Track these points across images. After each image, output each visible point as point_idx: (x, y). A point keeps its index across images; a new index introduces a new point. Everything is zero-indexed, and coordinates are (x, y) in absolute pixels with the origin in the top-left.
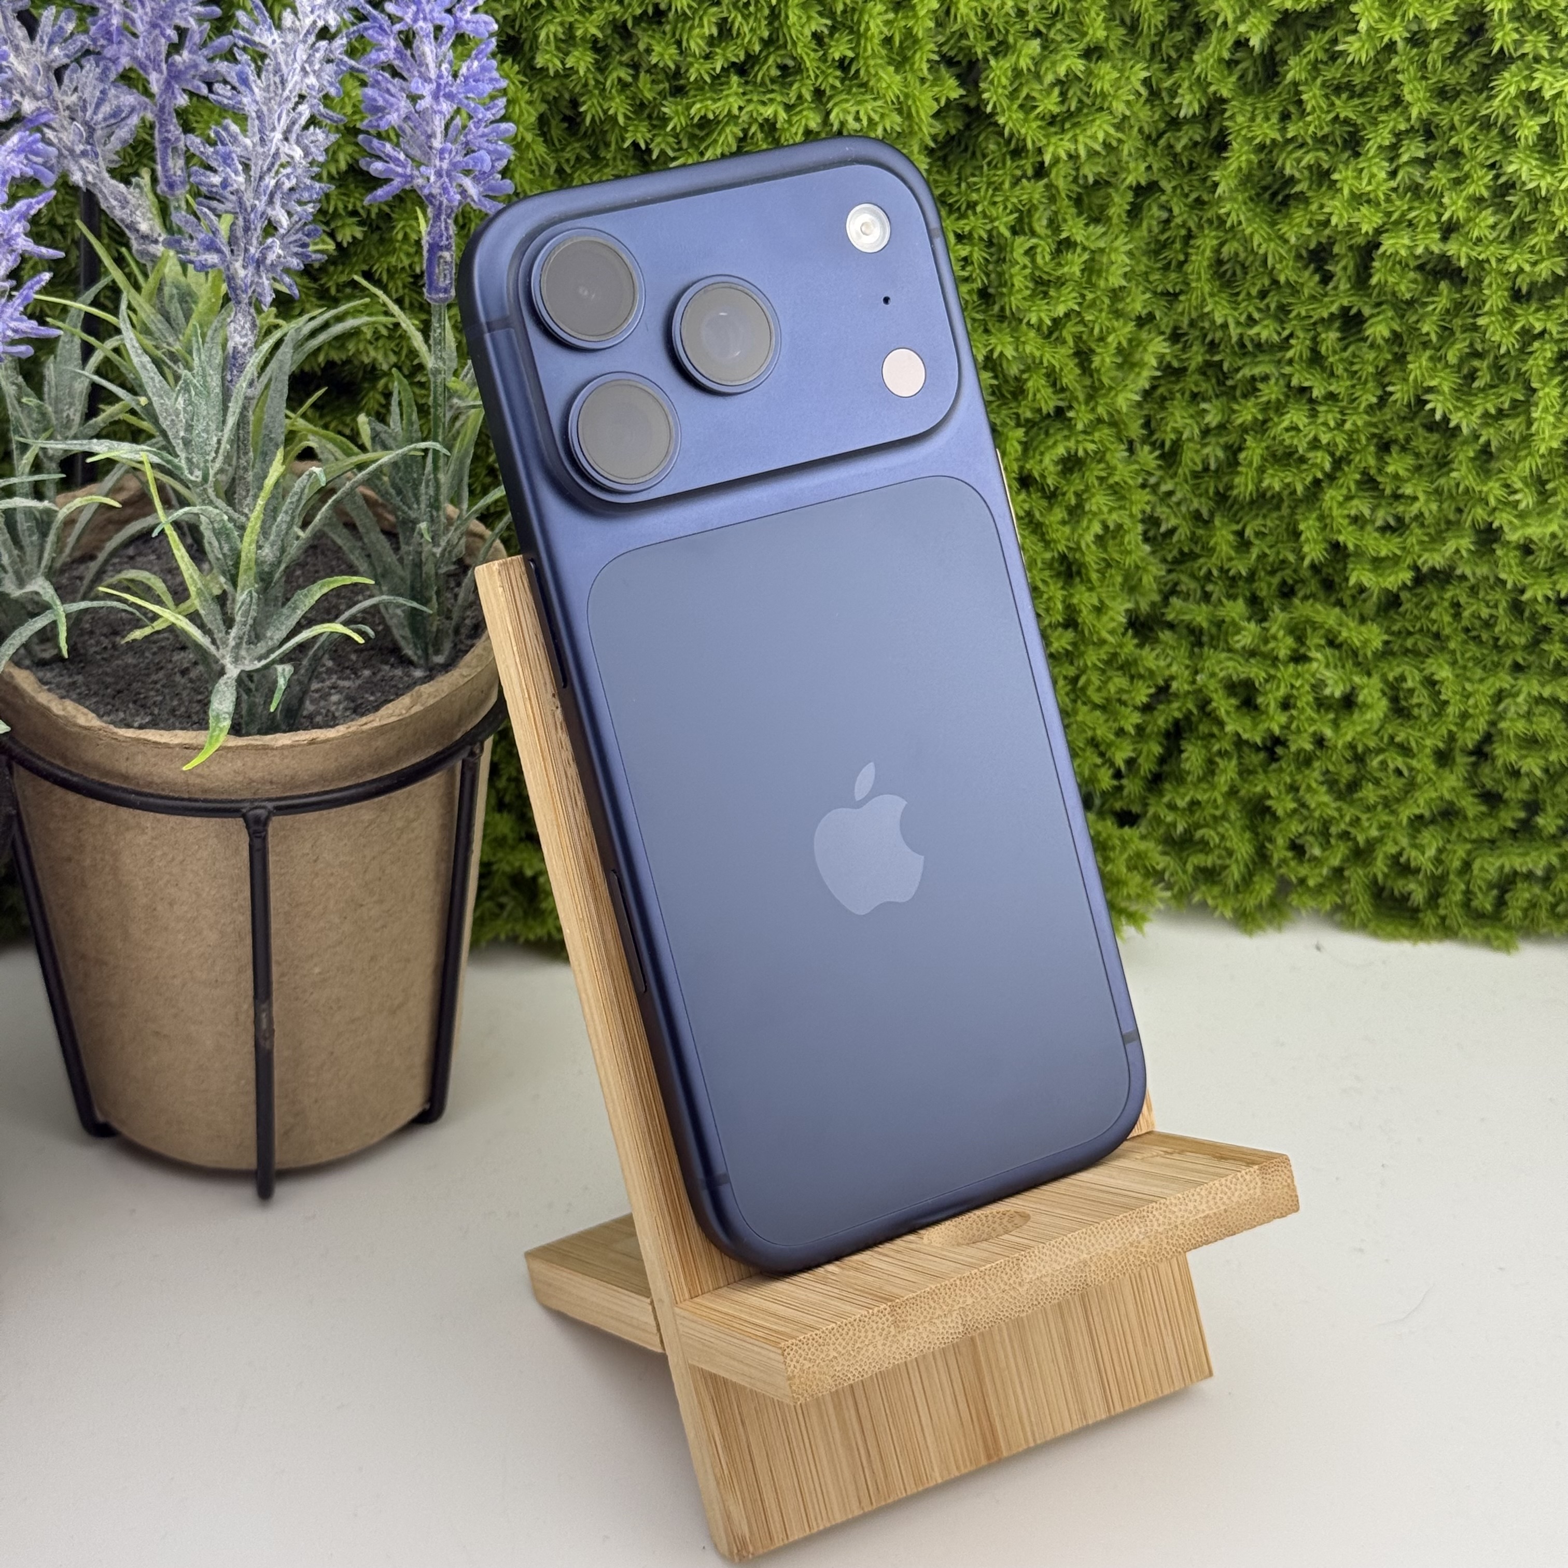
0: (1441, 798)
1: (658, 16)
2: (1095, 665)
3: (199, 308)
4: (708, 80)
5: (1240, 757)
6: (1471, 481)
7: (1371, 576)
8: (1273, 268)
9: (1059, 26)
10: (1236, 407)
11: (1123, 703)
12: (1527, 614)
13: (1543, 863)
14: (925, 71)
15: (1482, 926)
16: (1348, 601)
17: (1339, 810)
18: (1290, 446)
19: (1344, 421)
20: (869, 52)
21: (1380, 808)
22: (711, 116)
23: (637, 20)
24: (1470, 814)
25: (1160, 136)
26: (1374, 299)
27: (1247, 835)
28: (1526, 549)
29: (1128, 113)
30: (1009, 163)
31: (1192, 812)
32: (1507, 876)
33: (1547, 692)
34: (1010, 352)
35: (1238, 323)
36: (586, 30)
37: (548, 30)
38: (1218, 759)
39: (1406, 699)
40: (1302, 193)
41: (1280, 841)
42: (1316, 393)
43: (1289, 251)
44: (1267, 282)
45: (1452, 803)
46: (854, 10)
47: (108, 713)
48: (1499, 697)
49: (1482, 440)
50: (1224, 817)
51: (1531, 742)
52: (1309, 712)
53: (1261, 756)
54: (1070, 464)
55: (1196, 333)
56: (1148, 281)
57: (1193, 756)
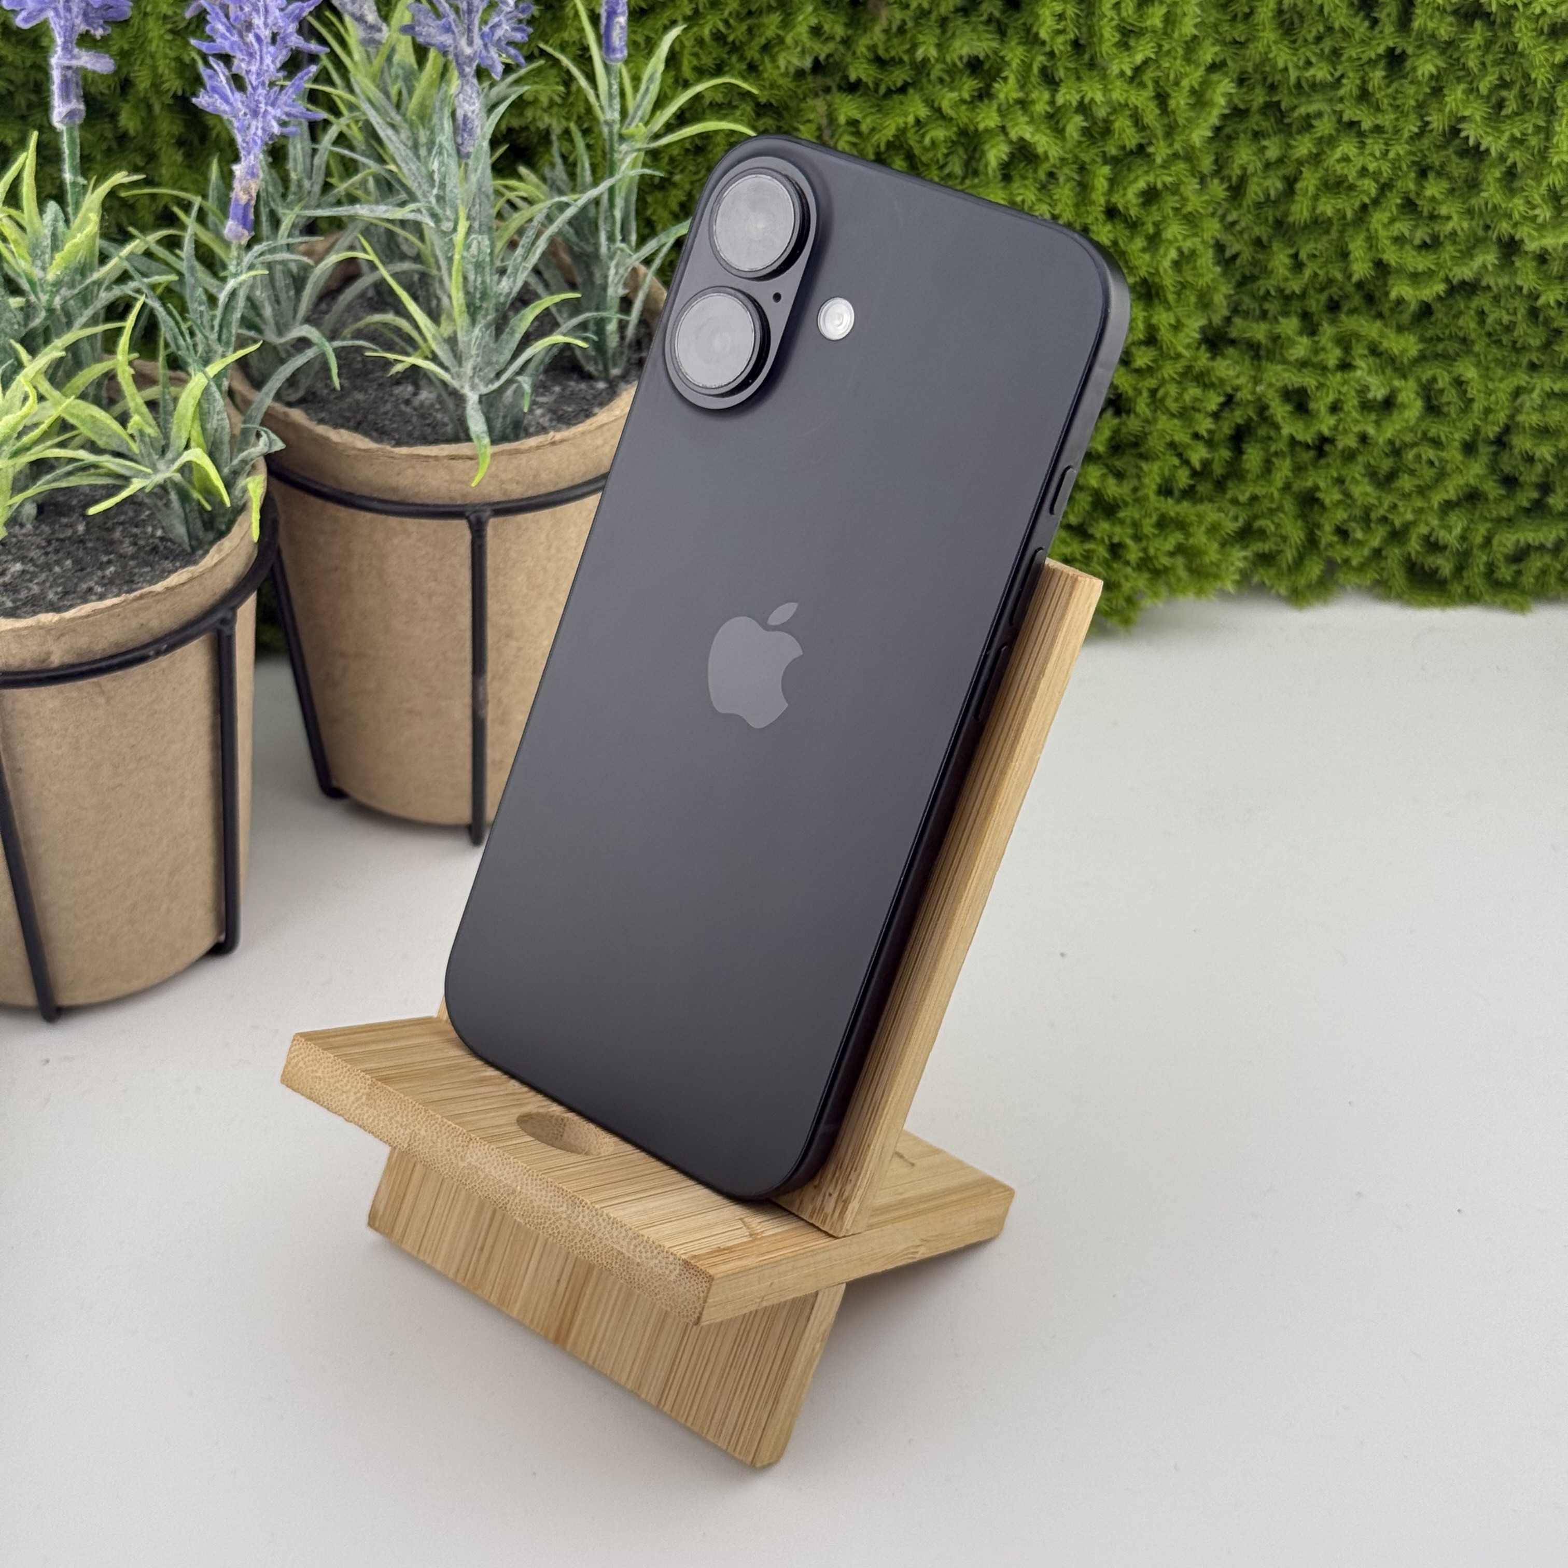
0: (1467, 485)
2: (1172, 378)
5: (1294, 455)
6: (1498, 198)
7: (1411, 291)
10: (1293, 143)
11: (1198, 410)
12: (1541, 318)
13: (1553, 536)
15: (1502, 593)
16: (1386, 313)
17: (1379, 498)
18: (1341, 175)
19: (1387, 151)
21: (1414, 495)
24: (1491, 497)
26: (1417, 40)
27: (1300, 523)
28: (1542, 258)
31: (1251, 506)
32: (1522, 548)
33: (1557, 388)
34: (1099, 97)
35: (1297, 67)
38: (1274, 460)
39: (1437, 398)
41: (1328, 528)
42: (1366, 125)
44: (1321, 29)
45: (1476, 488)
48: (1517, 392)
49: (1509, 162)
50: (1280, 508)
51: (1544, 432)
52: (1355, 414)
53: (1312, 453)
54: (1150, 196)
55: (1258, 76)
56: (1217, 32)
57: (1253, 457)
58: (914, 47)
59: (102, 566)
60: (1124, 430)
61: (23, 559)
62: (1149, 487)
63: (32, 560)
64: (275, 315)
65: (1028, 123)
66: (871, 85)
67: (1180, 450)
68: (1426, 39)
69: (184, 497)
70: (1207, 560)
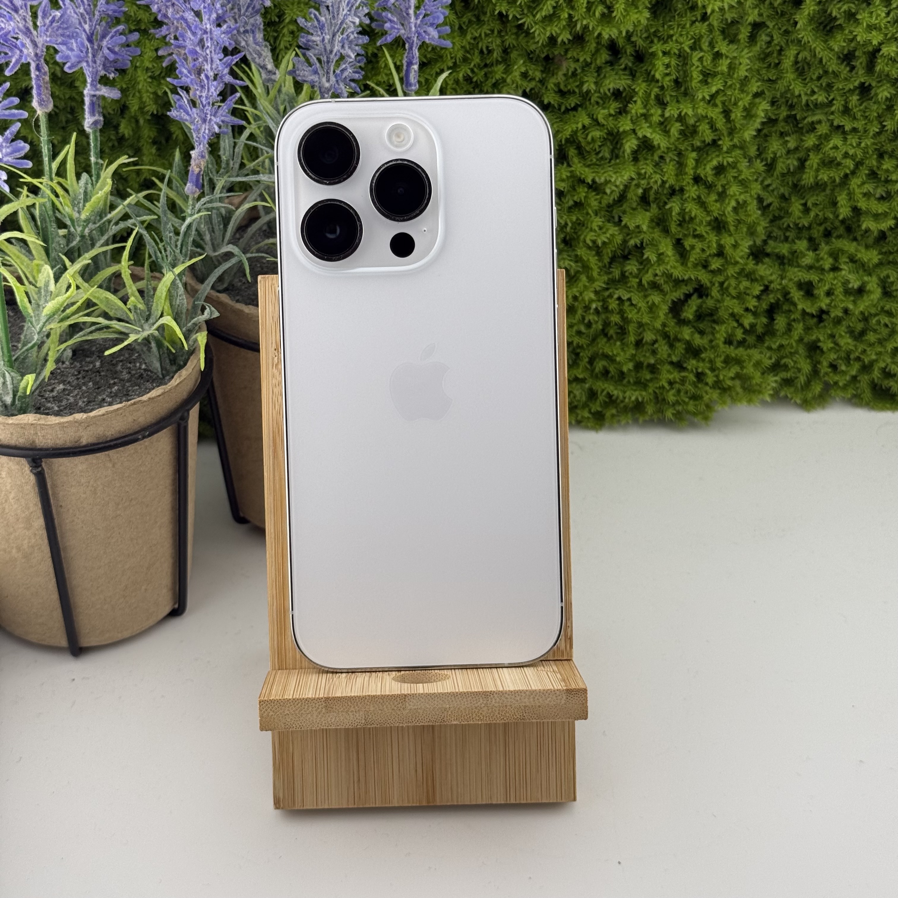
2: (733, 276)
5: (805, 321)
7: (874, 223)
8: (826, 65)
10: (804, 138)
11: (748, 295)
16: (859, 238)
17: (855, 346)
18: (833, 157)
19: (860, 143)
21: (876, 344)
26: (878, 78)
27: (808, 361)
30: (688, 14)
31: (780, 351)
34: (690, 112)
35: (806, 94)
38: (793, 323)
39: (890, 287)
40: (840, 25)
41: (825, 364)
42: (847, 128)
43: (834, 55)
44: (821, 72)
50: (796, 352)
52: (841, 296)
53: (815, 320)
54: (720, 170)
55: (784, 100)
56: (759, 74)
57: (780, 322)
58: (582, 84)
59: (110, 386)
60: (704, 306)
61: (63, 382)
62: (719, 339)
63: (69, 382)
64: (212, 240)
65: (648, 127)
66: (556, 106)
67: (737, 318)
68: (883, 77)
69: (160, 345)
70: (754, 382)
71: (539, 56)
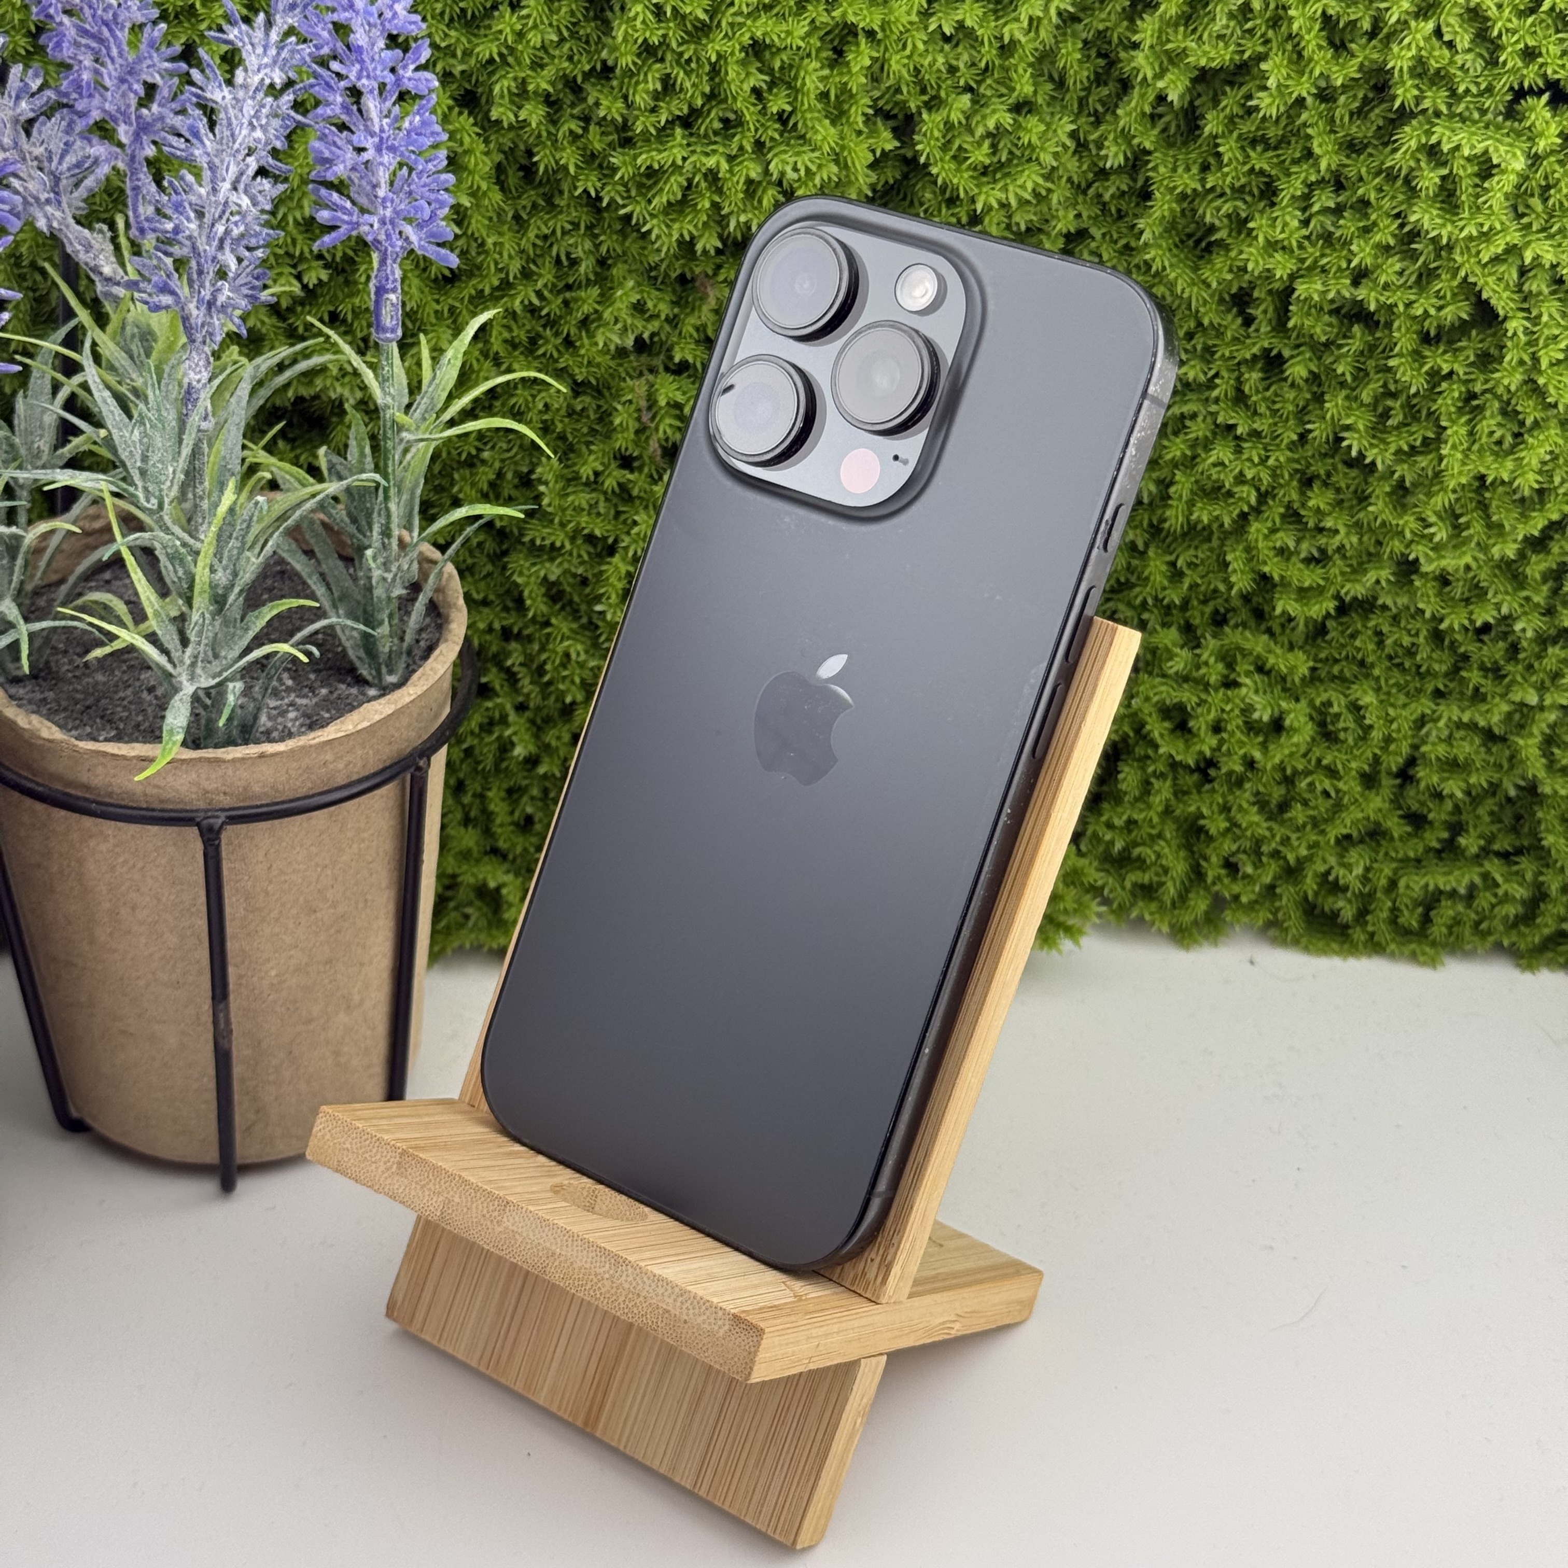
0: (1368, 819)
1: (606, 72)
3: (158, 347)
4: (654, 132)
5: (1175, 778)
6: (1388, 515)
7: (1296, 605)
8: (1197, 311)
9: (989, 81)
10: (1166, 443)
12: (1447, 642)
13: (1465, 881)
14: (861, 126)
15: (1410, 942)
16: (1277, 629)
17: (1270, 829)
18: (1218, 481)
19: (1268, 457)
20: (806, 106)
21: (1309, 827)
22: (656, 166)
23: (587, 76)
24: (1396, 835)
25: (1089, 186)
26: (1293, 341)
27: (1182, 854)
28: (1444, 580)
29: (1055, 164)
30: (944, 210)
31: (1130, 831)
32: (1433, 894)
33: (1466, 718)
36: (538, 85)
37: (503, 85)
38: (1153, 780)
39: (1333, 723)
40: (1223, 240)
41: (1214, 860)
42: (1243, 429)
43: (1212, 296)
44: (1192, 324)
45: (1377, 824)
46: (791, 66)
47: (76, 728)
48: (1421, 722)
49: (1396, 476)
50: (1160, 836)
51: (1453, 766)
52: (1238, 734)
53: (1195, 777)
57: (1129, 777)
66: (698, 366)
68: (1302, 339)
71: (667, 275)
